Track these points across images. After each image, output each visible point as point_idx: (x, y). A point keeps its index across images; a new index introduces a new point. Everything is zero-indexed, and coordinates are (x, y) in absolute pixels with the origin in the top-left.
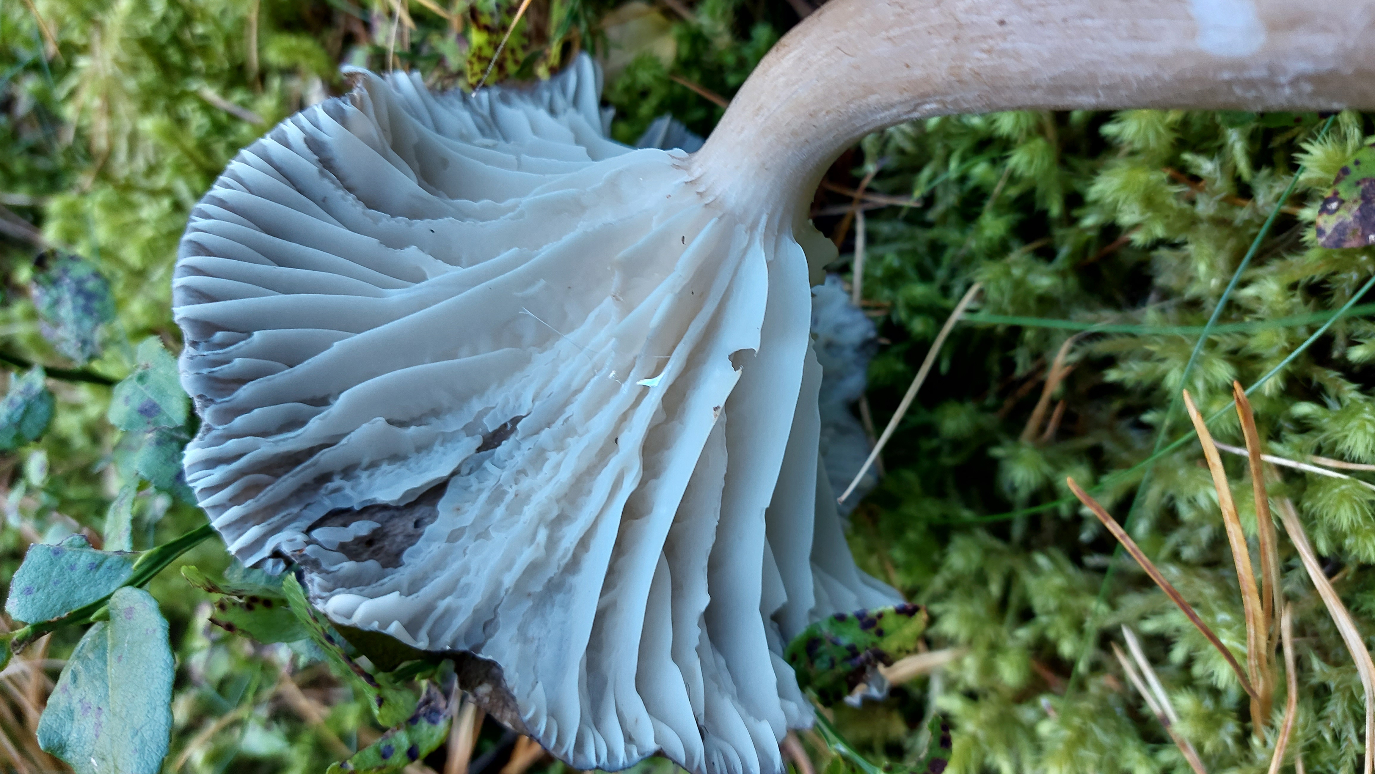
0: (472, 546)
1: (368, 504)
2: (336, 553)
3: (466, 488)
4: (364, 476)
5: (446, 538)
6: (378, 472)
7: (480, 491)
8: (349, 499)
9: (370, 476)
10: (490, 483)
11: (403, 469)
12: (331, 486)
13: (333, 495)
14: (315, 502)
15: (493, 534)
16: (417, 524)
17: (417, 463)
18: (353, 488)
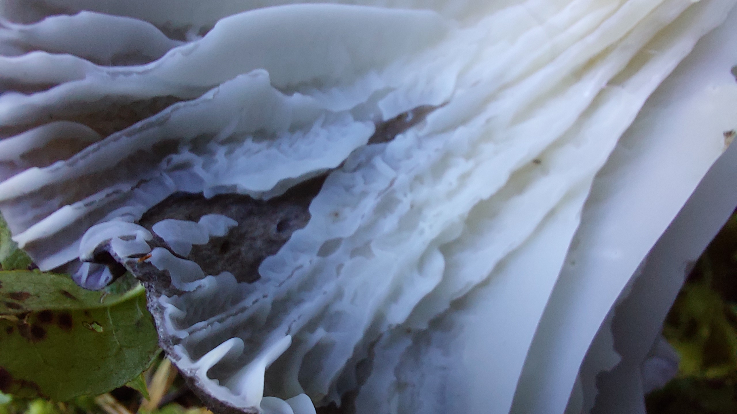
0: (348, 263)
1: (223, 192)
2: (189, 262)
3: (348, 189)
4: (221, 153)
5: (318, 249)
6: (239, 151)
7: (364, 194)
8: (201, 181)
9: (229, 153)
10: (380, 185)
11: (273, 151)
12: (177, 158)
13: (177, 173)
14: (151, 179)
15: (376, 251)
16: (282, 227)
17: (291, 146)
18: (204, 166)
